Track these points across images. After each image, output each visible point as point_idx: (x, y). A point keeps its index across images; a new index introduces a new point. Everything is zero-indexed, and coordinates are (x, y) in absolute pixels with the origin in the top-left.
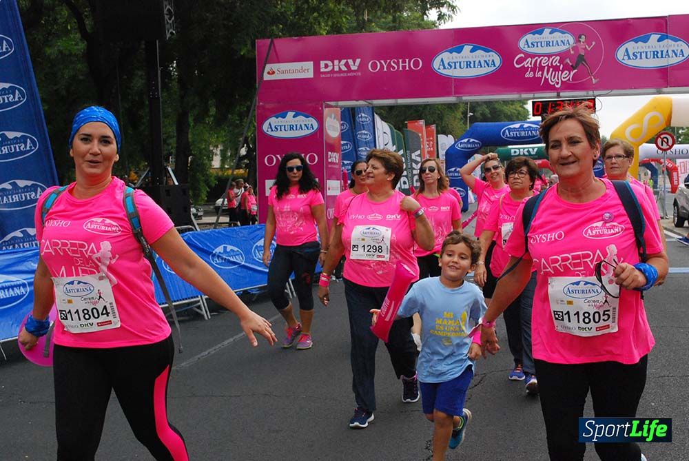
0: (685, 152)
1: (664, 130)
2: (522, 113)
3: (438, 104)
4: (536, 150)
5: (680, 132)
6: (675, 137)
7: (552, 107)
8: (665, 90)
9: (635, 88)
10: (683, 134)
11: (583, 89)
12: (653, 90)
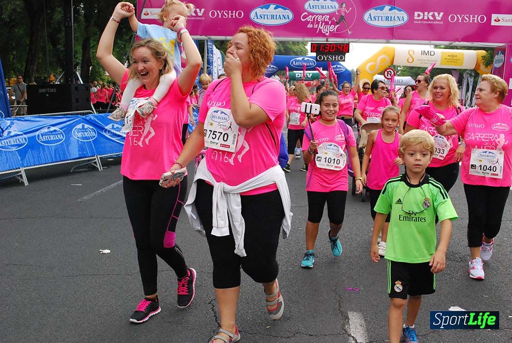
0: (401, 81)
1: (389, 67)
2: (304, 51)
4: (311, 75)
5: (399, 68)
6: (395, 72)
7: (323, 48)
8: (391, 41)
10: (401, 71)
11: (342, 37)
12: (385, 41)
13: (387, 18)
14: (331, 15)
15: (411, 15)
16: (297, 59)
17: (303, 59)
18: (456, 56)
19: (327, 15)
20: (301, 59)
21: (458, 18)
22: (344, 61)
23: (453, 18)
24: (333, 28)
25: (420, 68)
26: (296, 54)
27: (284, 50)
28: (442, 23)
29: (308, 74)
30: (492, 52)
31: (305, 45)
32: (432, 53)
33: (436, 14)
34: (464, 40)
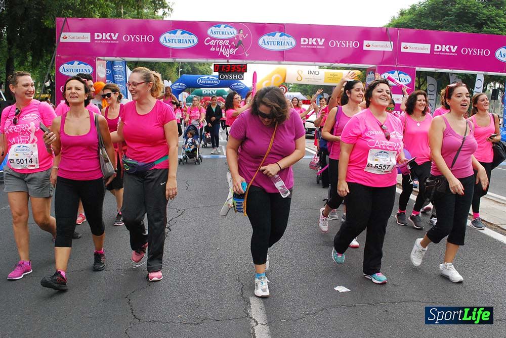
0: (292, 96)
1: (282, 84)
2: (208, 71)
3: (163, 62)
4: (216, 91)
5: (290, 86)
6: (287, 89)
7: (224, 68)
8: (282, 62)
9: (268, 60)
10: (292, 87)
11: (241, 59)
12: (276, 62)
13: (278, 43)
14: (231, 40)
15: (298, 42)
16: (203, 78)
17: (209, 78)
18: (337, 75)
19: (227, 40)
20: (206, 77)
21: (337, 43)
22: (243, 79)
23: (332, 43)
24: (232, 51)
25: (308, 85)
26: (202, 73)
27: (192, 70)
28: (324, 47)
29: (213, 91)
30: (365, 71)
31: (210, 66)
32: (317, 73)
33: (319, 40)
34: (343, 61)
